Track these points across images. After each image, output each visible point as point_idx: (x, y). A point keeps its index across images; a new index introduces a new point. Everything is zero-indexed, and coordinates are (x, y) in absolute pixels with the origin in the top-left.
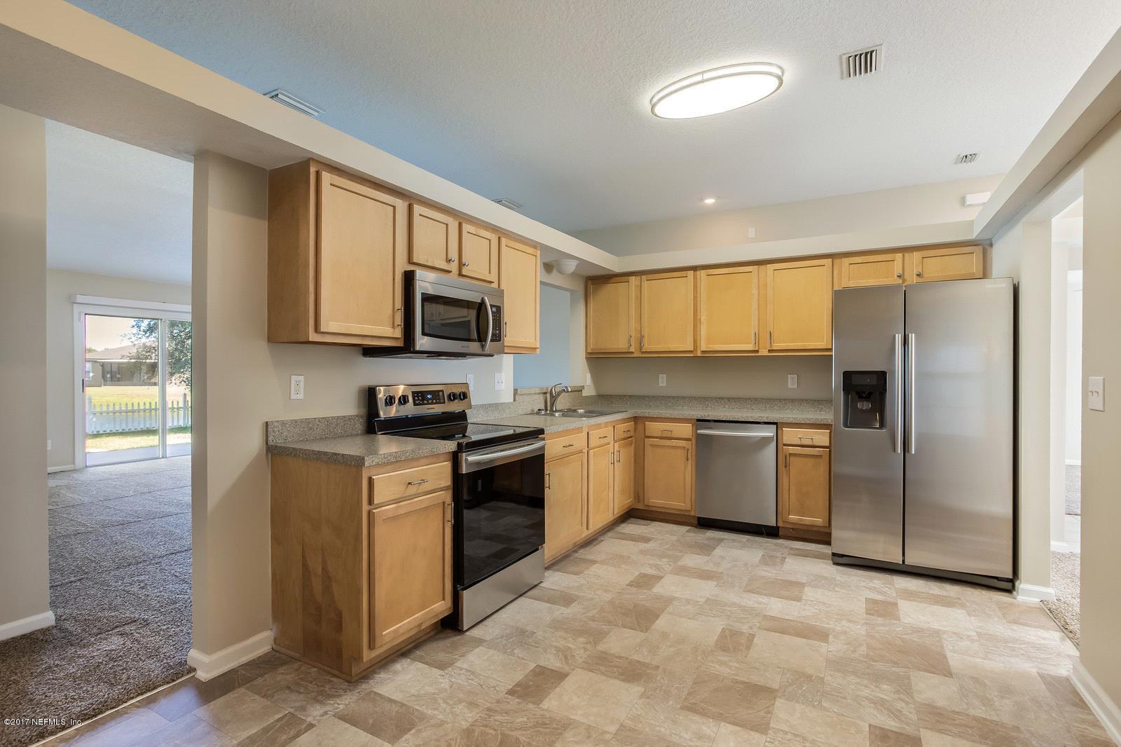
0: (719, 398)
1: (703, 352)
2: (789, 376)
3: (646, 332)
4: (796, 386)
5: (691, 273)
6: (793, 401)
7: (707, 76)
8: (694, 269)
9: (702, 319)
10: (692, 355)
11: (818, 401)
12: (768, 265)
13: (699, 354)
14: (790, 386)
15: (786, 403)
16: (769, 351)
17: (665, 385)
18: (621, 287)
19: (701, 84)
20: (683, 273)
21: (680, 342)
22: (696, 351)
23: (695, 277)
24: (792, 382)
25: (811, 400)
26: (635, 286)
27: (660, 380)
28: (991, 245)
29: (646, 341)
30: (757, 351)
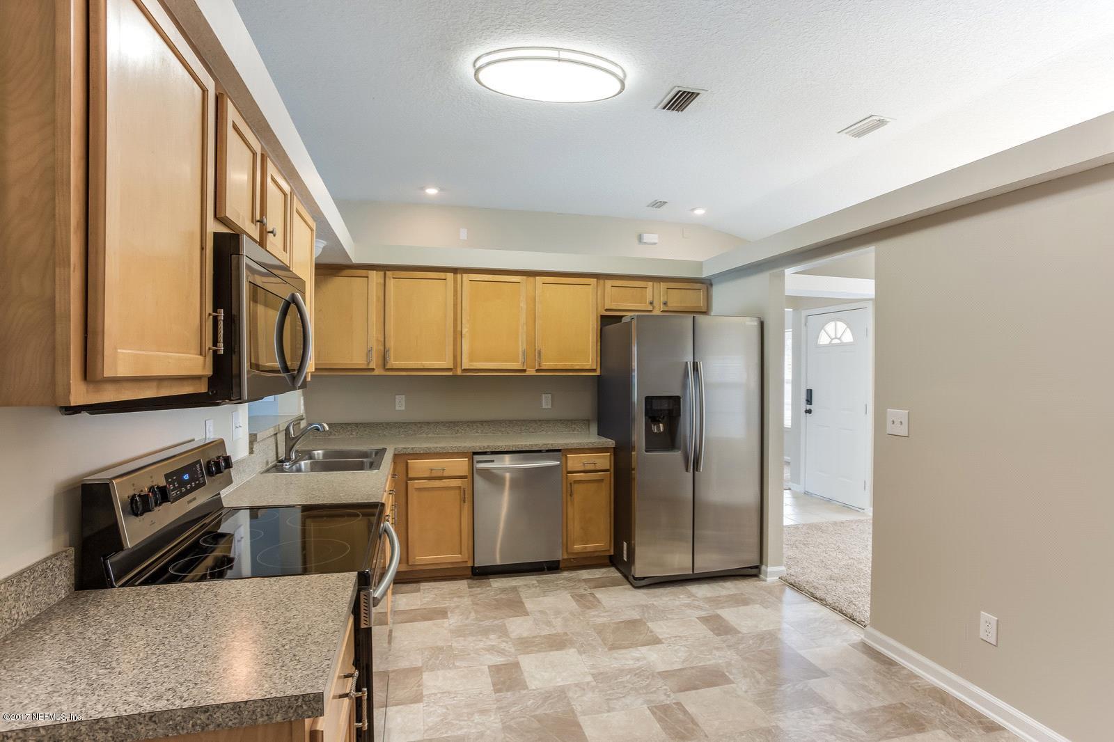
0: (471, 422)
1: (465, 370)
2: (543, 395)
3: (391, 344)
4: (550, 407)
5: (450, 276)
6: (548, 421)
7: (564, 55)
8: (455, 271)
9: (464, 332)
10: (451, 374)
11: (572, 420)
12: (537, 278)
13: (459, 373)
14: (544, 406)
15: (542, 425)
16: (538, 371)
17: (403, 408)
18: (357, 283)
19: (557, 63)
20: (442, 275)
21: (438, 360)
22: (456, 370)
23: (455, 281)
24: (546, 402)
25: (565, 420)
26: (377, 283)
27: (397, 403)
28: (711, 285)
29: (392, 354)
30: (524, 371)
